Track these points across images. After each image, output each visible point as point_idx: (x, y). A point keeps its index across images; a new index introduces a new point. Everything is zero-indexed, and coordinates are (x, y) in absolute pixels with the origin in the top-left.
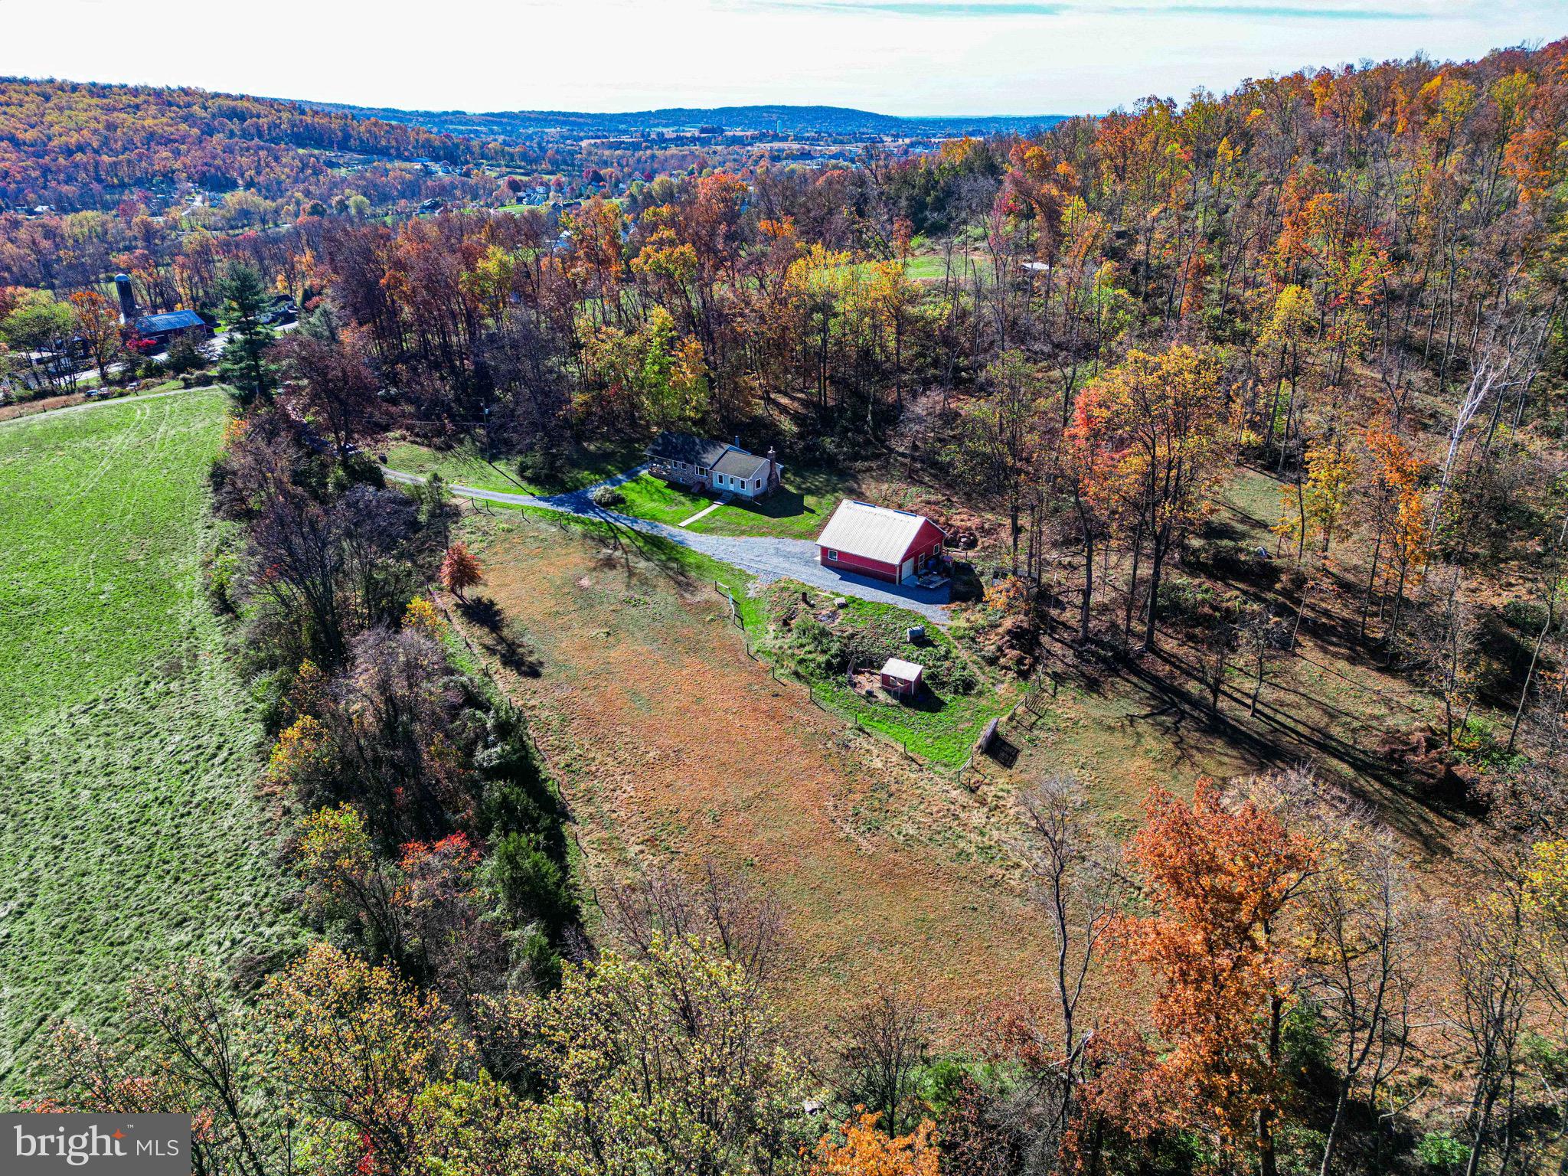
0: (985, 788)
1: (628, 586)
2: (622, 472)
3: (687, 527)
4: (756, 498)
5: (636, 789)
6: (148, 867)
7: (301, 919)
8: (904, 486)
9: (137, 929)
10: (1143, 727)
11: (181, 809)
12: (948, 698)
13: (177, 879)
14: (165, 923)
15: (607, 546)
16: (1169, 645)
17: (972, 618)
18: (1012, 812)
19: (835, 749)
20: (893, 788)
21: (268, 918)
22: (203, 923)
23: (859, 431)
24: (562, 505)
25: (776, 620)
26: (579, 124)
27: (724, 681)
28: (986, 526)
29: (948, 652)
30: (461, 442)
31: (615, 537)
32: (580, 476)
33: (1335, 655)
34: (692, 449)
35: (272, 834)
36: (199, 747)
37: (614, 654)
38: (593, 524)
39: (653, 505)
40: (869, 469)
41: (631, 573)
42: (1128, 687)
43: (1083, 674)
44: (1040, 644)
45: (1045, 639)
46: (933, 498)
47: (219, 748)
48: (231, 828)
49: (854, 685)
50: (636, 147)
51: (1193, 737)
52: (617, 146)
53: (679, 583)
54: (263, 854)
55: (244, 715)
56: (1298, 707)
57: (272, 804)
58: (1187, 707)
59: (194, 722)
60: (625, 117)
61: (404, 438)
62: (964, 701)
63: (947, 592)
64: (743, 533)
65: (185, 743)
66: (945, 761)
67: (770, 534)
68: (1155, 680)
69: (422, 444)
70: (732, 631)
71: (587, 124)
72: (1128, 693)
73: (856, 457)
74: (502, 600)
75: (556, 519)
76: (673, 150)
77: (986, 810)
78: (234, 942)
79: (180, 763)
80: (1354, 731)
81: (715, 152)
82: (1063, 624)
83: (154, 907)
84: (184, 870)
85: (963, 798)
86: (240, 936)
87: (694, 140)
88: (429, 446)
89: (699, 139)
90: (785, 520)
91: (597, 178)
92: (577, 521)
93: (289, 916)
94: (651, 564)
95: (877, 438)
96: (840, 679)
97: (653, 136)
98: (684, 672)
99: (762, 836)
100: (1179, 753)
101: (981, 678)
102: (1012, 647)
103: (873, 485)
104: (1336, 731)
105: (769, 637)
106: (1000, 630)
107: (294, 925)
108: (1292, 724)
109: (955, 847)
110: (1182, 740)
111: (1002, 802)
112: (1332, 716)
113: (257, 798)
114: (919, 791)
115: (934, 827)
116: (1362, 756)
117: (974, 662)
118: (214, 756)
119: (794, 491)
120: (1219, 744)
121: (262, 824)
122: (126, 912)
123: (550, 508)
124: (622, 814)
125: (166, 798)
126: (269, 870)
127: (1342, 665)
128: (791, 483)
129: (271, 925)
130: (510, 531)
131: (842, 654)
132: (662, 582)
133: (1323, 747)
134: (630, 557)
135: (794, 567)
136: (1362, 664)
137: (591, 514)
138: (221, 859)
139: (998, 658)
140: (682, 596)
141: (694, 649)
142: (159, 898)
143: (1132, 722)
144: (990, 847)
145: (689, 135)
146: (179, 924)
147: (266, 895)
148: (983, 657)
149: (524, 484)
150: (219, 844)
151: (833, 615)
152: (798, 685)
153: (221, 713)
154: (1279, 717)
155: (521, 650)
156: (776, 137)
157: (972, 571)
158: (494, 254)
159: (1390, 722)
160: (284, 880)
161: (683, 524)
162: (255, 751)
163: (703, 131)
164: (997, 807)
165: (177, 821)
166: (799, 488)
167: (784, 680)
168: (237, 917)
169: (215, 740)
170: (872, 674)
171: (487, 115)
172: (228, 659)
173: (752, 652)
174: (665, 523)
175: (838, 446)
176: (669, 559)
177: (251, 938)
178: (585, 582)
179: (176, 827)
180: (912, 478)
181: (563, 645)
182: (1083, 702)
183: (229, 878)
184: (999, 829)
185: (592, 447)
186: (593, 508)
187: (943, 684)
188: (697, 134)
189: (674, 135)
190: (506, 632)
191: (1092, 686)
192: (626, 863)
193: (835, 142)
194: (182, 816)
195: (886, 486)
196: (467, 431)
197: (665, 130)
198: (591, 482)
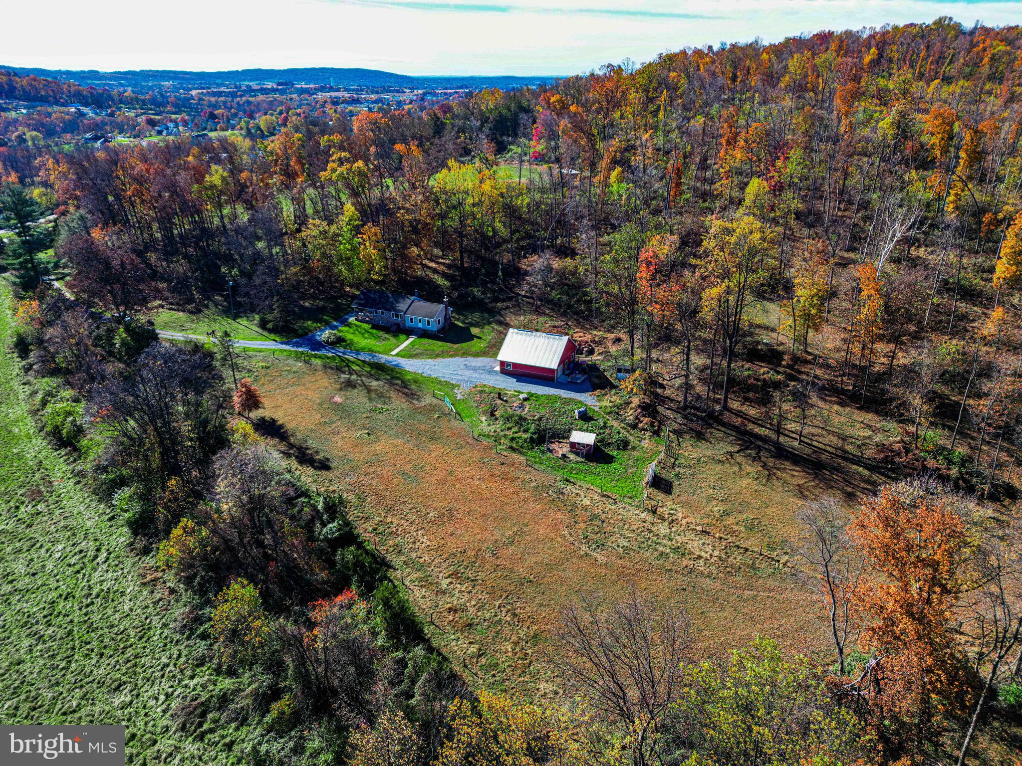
0: (661, 510)
1: (370, 400)
2: (336, 320)
3: (397, 355)
4: (439, 331)
5: (431, 541)
6: (73, 649)
7: (215, 670)
8: (535, 317)
9: (82, 698)
10: (739, 458)
11: (84, 600)
12: (615, 453)
13: (102, 655)
14: (104, 689)
15: (344, 373)
16: (735, 405)
17: (612, 400)
18: (684, 522)
19: (555, 496)
20: (603, 517)
21: (188, 673)
22: (136, 685)
23: (494, 282)
24: (300, 346)
25: (484, 413)
26: (186, 79)
27: (464, 458)
28: (597, 339)
29: (605, 423)
30: (207, 306)
31: (348, 366)
32: (306, 325)
33: (831, 402)
34: (388, 301)
35: (167, 610)
36: (81, 552)
37: (378, 447)
38: (328, 358)
39: (366, 341)
40: (508, 308)
41: (369, 390)
42: (721, 435)
43: (691, 429)
44: (658, 412)
45: (660, 409)
46: (556, 324)
47: (98, 550)
48: (131, 610)
49: (551, 451)
50: (233, 95)
51: (771, 462)
52: (220, 94)
53: (405, 394)
54: (165, 625)
55: (109, 524)
56: (823, 436)
57: (158, 587)
58: (760, 443)
59: (69, 533)
60: (219, 75)
61: (162, 307)
62: (626, 454)
63: (588, 384)
64: (437, 356)
65: (68, 549)
66: (628, 494)
67: (457, 355)
68: (735, 428)
69: (178, 310)
70: (456, 423)
71: (193, 79)
72: (722, 438)
73: (496, 300)
74: (280, 417)
75: (298, 357)
76: (261, 97)
77: (667, 523)
78: (167, 696)
79: (70, 565)
80: (859, 447)
81: (291, 99)
82: (667, 397)
83: (91, 678)
84: (105, 647)
85: (650, 518)
86: (170, 690)
87: (274, 90)
88: (184, 311)
89: (277, 90)
90: (464, 345)
91: (213, 116)
92: (315, 356)
93: (204, 669)
94: (381, 383)
95: (506, 287)
96: (542, 448)
97: (244, 88)
98: (433, 455)
99: (531, 560)
100: (767, 472)
101: (631, 438)
102: (644, 416)
103: (513, 318)
104: (849, 448)
105: (484, 424)
106: (633, 405)
107: (211, 675)
108: (823, 447)
109: (657, 550)
110: (765, 464)
111: (675, 517)
112: (843, 439)
113: (144, 584)
114: (620, 517)
115: (639, 539)
116: (868, 462)
117: (623, 428)
118: (96, 557)
119: (462, 325)
120: (788, 465)
121: (155, 603)
122: (68, 687)
123: (292, 349)
124: (427, 558)
125: (68, 594)
126: (177, 637)
127: (836, 407)
128: (458, 319)
129: (192, 678)
130: (267, 368)
131: (538, 431)
132: (393, 394)
133: (846, 459)
134: (364, 379)
135: (482, 376)
136: (848, 406)
137: (324, 351)
138: (132, 633)
139: (637, 424)
140: (411, 402)
141: (433, 439)
142: (92, 671)
143: (731, 456)
144: (679, 548)
145: (269, 87)
146: (117, 689)
147: (179, 656)
148: (628, 424)
149: (265, 333)
150: (126, 623)
151: (522, 406)
152: (515, 455)
153: (89, 524)
154: (815, 443)
155: (309, 452)
156: (331, 89)
157: (598, 369)
158: (217, 171)
159: (876, 439)
160: (191, 642)
161: (394, 353)
162: (128, 549)
163: (279, 84)
164: (673, 521)
165: (84, 610)
166: (464, 323)
167: (504, 453)
168: (163, 676)
169: (92, 545)
170: (560, 442)
171: (115, 73)
172: (78, 483)
173: (476, 436)
174: (380, 353)
175: (483, 293)
176: (393, 378)
177: (179, 690)
178: (338, 399)
179: (86, 615)
180: (538, 311)
181: (339, 445)
182: (698, 446)
183: (144, 647)
184: (679, 535)
185: (307, 304)
186: (324, 347)
187: (609, 445)
188: (275, 87)
189: (259, 87)
190: (292, 440)
191: (700, 436)
192: (443, 592)
193: (372, 93)
194: (87, 606)
195: (522, 318)
196: (209, 298)
197: (251, 84)
198: (315, 329)
